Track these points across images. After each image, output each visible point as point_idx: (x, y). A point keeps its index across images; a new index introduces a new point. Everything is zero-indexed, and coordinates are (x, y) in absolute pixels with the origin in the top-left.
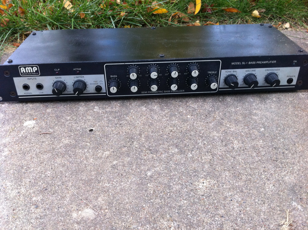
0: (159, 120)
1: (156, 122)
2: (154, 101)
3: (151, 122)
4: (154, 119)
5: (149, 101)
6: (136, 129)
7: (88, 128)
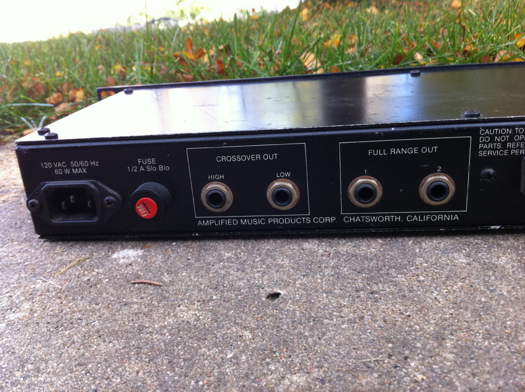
0: (517, 298)
1: (502, 302)
2: (499, 245)
3: (483, 299)
4: (498, 292)
5: (479, 242)
6: (425, 315)
7: (269, 287)
